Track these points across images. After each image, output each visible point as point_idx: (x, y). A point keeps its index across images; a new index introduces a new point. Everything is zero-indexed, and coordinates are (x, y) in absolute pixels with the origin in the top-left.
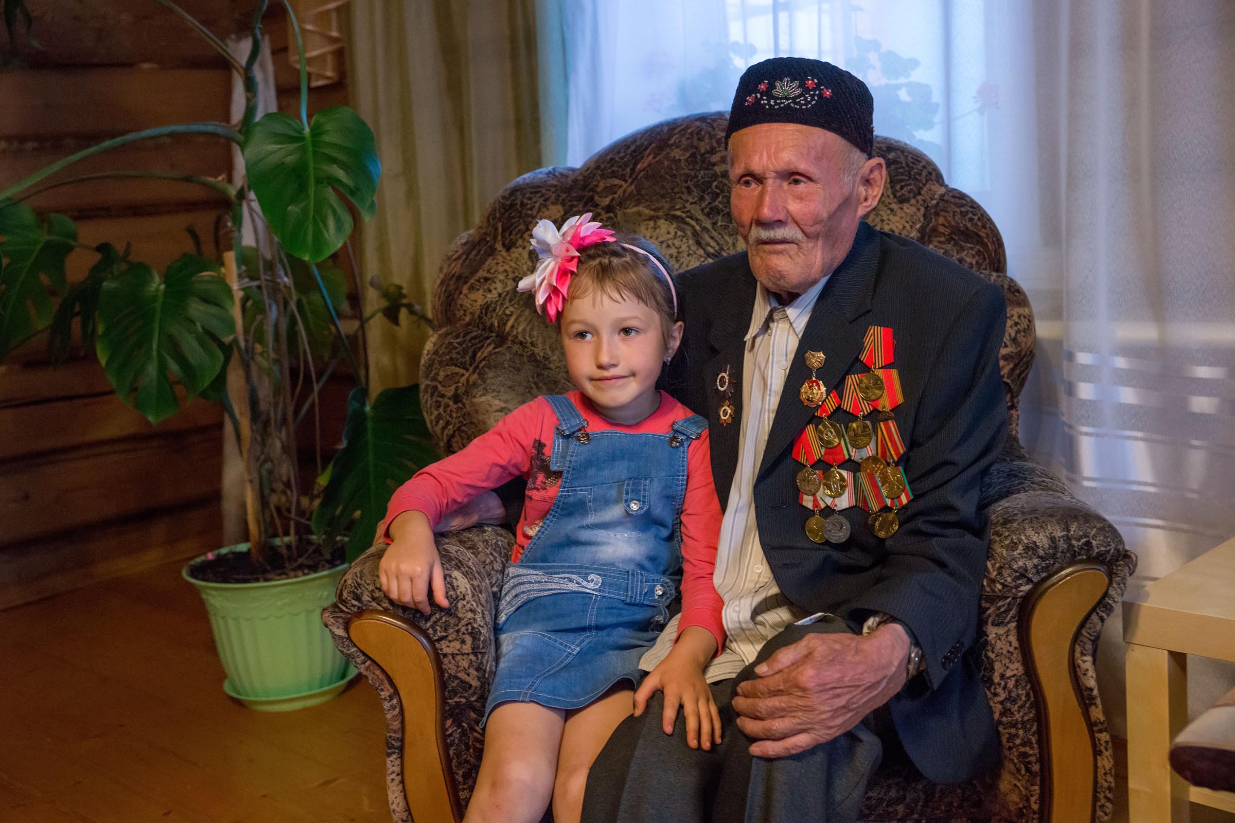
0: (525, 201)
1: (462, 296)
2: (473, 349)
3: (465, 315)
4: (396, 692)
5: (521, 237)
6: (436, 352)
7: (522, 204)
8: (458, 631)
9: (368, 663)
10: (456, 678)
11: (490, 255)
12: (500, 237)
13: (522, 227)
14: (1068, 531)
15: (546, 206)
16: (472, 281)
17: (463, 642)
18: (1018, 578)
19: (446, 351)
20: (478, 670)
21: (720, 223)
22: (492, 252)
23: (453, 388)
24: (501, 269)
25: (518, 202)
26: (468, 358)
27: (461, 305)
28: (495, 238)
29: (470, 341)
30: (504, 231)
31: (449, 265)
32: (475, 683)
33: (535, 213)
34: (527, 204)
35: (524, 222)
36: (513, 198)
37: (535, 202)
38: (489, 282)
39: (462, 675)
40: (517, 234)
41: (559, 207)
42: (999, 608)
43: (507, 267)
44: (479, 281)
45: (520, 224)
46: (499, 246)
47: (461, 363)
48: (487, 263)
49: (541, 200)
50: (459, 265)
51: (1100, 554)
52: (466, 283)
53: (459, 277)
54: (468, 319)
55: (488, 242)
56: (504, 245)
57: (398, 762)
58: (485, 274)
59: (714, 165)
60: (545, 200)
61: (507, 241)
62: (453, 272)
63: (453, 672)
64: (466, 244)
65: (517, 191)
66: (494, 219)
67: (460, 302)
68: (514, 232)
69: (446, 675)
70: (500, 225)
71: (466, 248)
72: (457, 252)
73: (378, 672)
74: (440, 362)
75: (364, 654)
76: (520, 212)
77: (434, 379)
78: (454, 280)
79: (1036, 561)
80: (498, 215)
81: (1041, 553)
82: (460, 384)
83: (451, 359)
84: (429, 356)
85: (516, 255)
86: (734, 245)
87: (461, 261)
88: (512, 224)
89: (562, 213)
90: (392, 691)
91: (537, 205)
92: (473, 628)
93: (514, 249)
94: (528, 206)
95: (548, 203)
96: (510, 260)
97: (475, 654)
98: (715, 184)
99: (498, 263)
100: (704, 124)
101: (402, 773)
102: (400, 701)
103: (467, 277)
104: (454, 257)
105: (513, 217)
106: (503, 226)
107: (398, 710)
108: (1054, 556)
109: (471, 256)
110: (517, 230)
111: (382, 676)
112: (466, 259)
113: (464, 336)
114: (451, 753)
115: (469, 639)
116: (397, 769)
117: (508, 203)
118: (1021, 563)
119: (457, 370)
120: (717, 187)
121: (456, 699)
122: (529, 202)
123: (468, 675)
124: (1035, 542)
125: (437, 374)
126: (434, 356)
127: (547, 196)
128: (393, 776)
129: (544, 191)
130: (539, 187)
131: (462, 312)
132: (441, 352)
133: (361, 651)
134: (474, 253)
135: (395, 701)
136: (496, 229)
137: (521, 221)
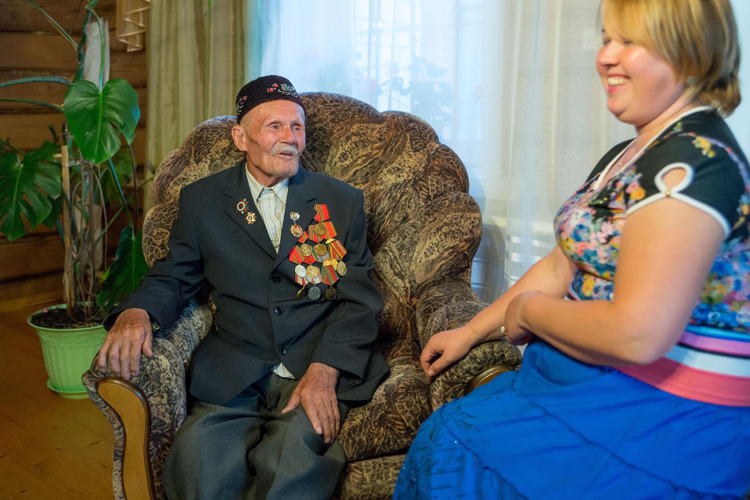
0: (209, 136)
1: (169, 188)
3: (170, 198)
4: (123, 425)
5: (205, 156)
6: (153, 219)
7: (207, 138)
8: (160, 391)
9: (107, 408)
10: (157, 418)
11: (186, 165)
12: (193, 155)
13: (206, 150)
14: (493, 348)
15: (220, 140)
16: (176, 179)
17: (162, 397)
18: (466, 373)
19: (159, 219)
20: (170, 414)
21: (316, 156)
22: (188, 163)
23: (161, 241)
24: (192, 174)
25: (205, 136)
27: (169, 193)
28: (190, 155)
29: (172, 214)
30: (195, 152)
31: (163, 169)
32: (168, 421)
33: (214, 143)
34: (210, 138)
35: (207, 148)
36: (202, 133)
37: (214, 137)
38: (185, 181)
39: (161, 417)
40: (203, 154)
41: (228, 141)
42: (455, 388)
43: (196, 173)
44: (179, 180)
45: (204, 149)
46: (192, 160)
47: (167, 227)
48: (185, 170)
49: (217, 136)
50: (169, 169)
51: (509, 361)
52: (172, 180)
53: (169, 177)
54: (172, 201)
55: (186, 157)
56: (195, 160)
57: (120, 464)
58: (183, 176)
59: (315, 123)
60: (220, 136)
61: (197, 158)
62: (165, 174)
63: (155, 415)
64: (174, 157)
65: (204, 129)
66: (190, 144)
67: (168, 191)
68: (201, 153)
69: (152, 416)
70: (193, 148)
71: (173, 160)
72: (168, 161)
73: (113, 413)
74: (155, 225)
76: (206, 142)
77: (151, 234)
78: (166, 177)
79: (476, 365)
80: (192, 142)
83: (161, 223)
84: (149, 221)
85: (202, 166)
86: (323, 168)
87: (170, 167)
88: (200, 148)
89: (229, 144)
90: (120, 424)
92: (168, 389)
93: (200, 163)
95: (222, 138)
96: (198, 169)
97: (170, 405)
98: (315, 133)
99: (191, 170)
100: (311, 100)
101: (122, 471)
102: (124, 430)
103: (173, 177)
104: (166, 165)
105: (201, 145)
106: (195, 149)
107: (122, 436)
108: (484, 362)
109: (176, 165)
110: (203, 152)
111: (114, 416)
112: (173, 166)
113: (169, 211)
114: (152, 460)
115: (165, 396)
116: (119, 468)
117: (199, 136)
118: (467, 366)
119: (164, 230)
120: (316, 135)
121: (156, 430)
122: (211, 136)
123: (164, 417)
124: (475, 355)
125: (153, 232)
126: (151, 221)
127: (221, 134)
128: (117, 472)
129: (219, 131)
130: (217, 128)
132: (156, 219)
133: (104, 401)
134: (178, 163)
135: (121, 430)
136: (191, 150)
137: (205, 147)
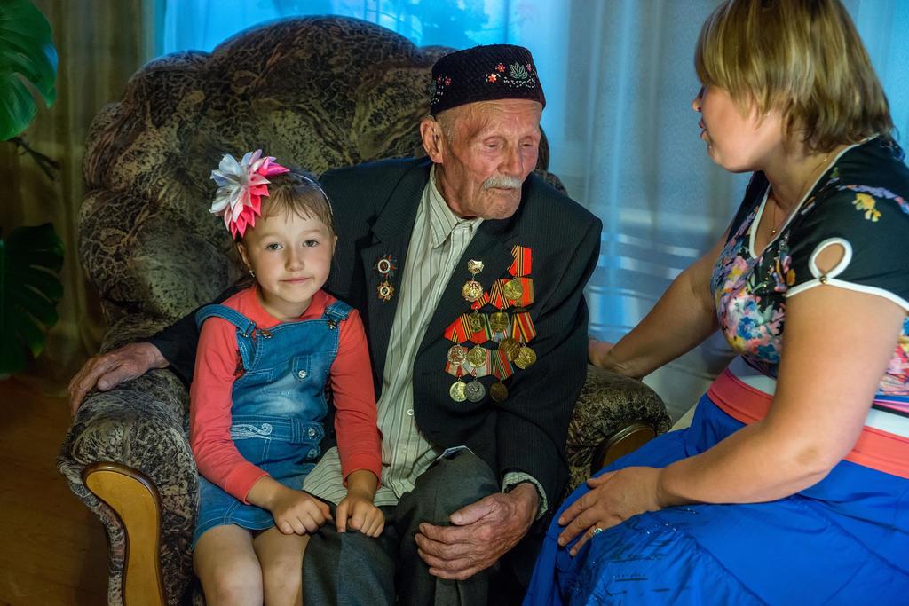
0: (171, 84)
1: (117, 165)
2: (131, 213)
3: (120, 182)
4: (123, 526)
5: (169, 117)
6: (96, 214)
7: (169, 88)
8: (177, 478)
9: (101, 504)
10: (174, 513)
11: (141, 130)
12: (149, 115)
13: (170, 107)
14: (632, 401)
15: (189, 91)
16: (126, 152)
17: (181, 486)
18: (595, 433)
19: (107, 214)
20: (191, 506)
21: (336, 117)
22: (142, 128)
23: (114, 248)
24: (152, 144)
25: (164, 83)
26: (127, 222)
27: (117, 173)
28: (144, 114)
29: (128, 206)
30: (151, 110)
31: (102, 136)
32: (188, 517)
33: (180, 96)
34: (172, 87)
35: (171, 104)
36: (158, 79)
37: (180, 86)
38: (143, 155)
39: (178, 511)
40: (165, 114)
41: (202, 93)
42: (581, 454)
43: (158, 143)
44: (133, 153)
45: (167, 105)
46: (149, 123)
47: (122, 226)
48: (139, 138)
49: (185, 84)
50: (112, 137)
51: (651, 417)
52: (121, 154)
53: (113, 149)
54: (123, 185)
55: (137, 118)
56: (153, 122)
57: (120, 580)
58: (138, 148)
59: (332, 67)
60: (188, 85)
61: (157, 119)
62: (107, 142)
63: (170, 509)
64: (116, 116)
65: (162, 72)
66: (142, 96)
67: (114, 170)
68: (162, 112)
69: (165, 511)
70: (148, 103)
71: (116, 120)
72: (109, 123)
73: (108, 511)
74: (101, 224)
75: (97, 497)
76: (167, 93)
77: (95, 238)
78: (109, 148)
79: (609, 421)
80: (145, 94)
81: (613, 416)
82: (121, 245)
83: (112, 221)
84: (89, 217)
85: (165, 132)
86: (348, 136)
87: (114, 133)
88: (160, 105)
89: (204, 98)
90: (119, 526)
91: (182, 88)
92: (188, 474)
93: (163, 127)
94: (174, 89)
95: (191, 87)
96: (161, 137)
97: (190, 495)
98: (333, 83)
99: (149, 139)
100: (321, 29)
102: (126, 533)
103: (121, 149)
104: (107, 128)
105: (160, 98)
106: (151, 104)
107: (123, 540)
108: (619, 417)
109: (124, 130)
110: (165, 110)
111: (111, 514)
112: (119, 131)
113: (121, 202)
114: (165, 570)
115: (185, 483)
116: (119, 586)
117: (155, 83)
118: (599, 423)
119: (118, 232)
120: (334, 86)
121: (172, 530)
122: (174, 85)
123: (183, 510)
124: (609, 409)
125: (99, 234)
126: (94, 218)
127: (189, 81)
128: (115, 592)
129: (186, 76)
130: (181, 71)
131: (117, 180)
132: (101, 214)
133: (95, 495)
134: (126, 127)
135: (121, 534)
136: (145, 107)
137: (168, 102)
